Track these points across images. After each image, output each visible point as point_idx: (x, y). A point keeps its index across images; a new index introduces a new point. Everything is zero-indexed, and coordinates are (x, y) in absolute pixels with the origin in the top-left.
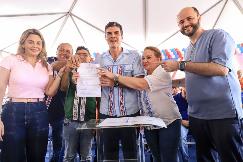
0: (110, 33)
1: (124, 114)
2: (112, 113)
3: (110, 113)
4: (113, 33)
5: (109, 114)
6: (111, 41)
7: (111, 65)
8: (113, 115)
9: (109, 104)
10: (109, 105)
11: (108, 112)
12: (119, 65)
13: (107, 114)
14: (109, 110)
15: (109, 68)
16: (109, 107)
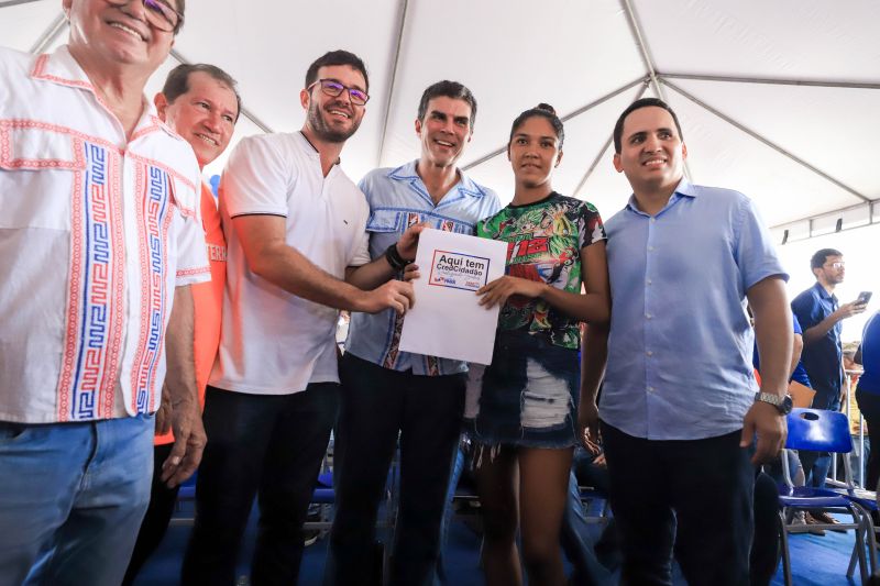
0: (440, 116)
1: (433, 368)
2: (395, 363)
3: (390, 359)
4: (451, 120)
5: (386, 362)
6: (435, 141)
7: (419, 208)
8: (397, 366)
9: (390, 330)
10: (389, 334)
11: (382, 358)
12: (446, 218)
13: (380, 361)
14: (385, 350)
15: (411, 216)
16: (388, 339)
